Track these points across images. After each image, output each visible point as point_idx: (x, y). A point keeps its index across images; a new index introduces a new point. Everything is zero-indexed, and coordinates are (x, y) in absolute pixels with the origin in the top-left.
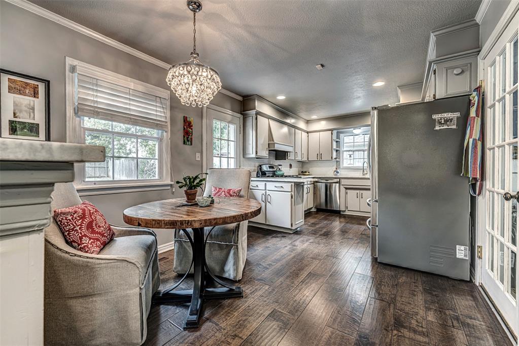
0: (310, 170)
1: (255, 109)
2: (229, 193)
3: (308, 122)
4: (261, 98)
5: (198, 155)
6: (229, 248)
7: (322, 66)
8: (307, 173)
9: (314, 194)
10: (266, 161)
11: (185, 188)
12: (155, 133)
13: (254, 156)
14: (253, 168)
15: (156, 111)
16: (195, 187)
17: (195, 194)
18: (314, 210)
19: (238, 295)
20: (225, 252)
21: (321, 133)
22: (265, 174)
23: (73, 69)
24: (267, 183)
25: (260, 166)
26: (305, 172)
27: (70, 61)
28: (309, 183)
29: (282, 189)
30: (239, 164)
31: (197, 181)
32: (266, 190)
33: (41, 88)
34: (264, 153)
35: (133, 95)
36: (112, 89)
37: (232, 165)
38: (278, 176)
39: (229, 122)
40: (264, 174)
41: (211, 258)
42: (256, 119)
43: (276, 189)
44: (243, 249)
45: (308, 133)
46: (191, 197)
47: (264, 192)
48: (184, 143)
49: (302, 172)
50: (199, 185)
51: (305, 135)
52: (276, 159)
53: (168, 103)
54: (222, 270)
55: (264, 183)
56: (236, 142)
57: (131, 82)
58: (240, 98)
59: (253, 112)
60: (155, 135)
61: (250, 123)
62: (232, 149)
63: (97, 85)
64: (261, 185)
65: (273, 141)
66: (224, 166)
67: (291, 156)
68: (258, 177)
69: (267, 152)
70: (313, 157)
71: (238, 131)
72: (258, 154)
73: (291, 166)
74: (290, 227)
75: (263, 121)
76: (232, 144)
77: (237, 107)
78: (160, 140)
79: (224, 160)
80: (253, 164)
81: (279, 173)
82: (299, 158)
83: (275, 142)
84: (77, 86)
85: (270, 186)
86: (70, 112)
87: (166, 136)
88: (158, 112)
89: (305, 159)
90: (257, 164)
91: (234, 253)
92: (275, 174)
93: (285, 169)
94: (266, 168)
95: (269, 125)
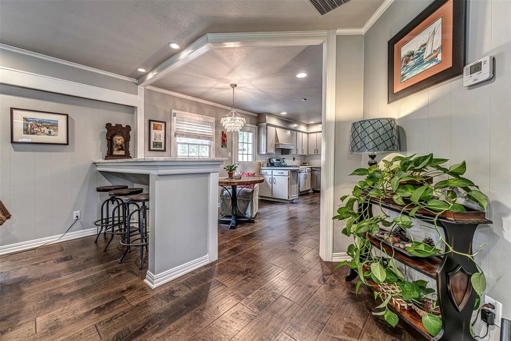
0: (310, 161)
1: (265, 122)
2: (248, 175)
3: (308, 126)
4: (270, 114)
5: (230, 153)
6: (248, 201)
7: (305, 99)
8: (307, 164)
9: (311, 179)
10: (274, 156)
11: (228, 171)
12: (207, 142)
13: (265, 153)
14: (265, 161)
15: (209, 130)
16: (233, 170)
17: (232, 174)
18: (311, 191)
19: (253, 222)
20: (246, 204)
21: (318, 134)
22: (274, 165)
23: (175, 115)
24: (273, 171)
25: (270, 159)
26: (306, 163)
27: (173, 111)
28: (306, 171)
29: (283, 175)
30: (254, 158)
31: (233, 168)
32: (272, 175)
33: (163, 125)
34: (272, 151)
35: (198, 123)
36: (189, 122)
37: (250, 160)
38: (281, 166)
39: (249, 132)
40: (272, 165)
41: (240, 205)
42: (267, 128)
43: (279, 174)
44: (255, 203)
45: (308, 133)
46: (231, 175)
47: (271, 176)
48: (222, 147)
49: (304, 163)
50: (234, 169)
51: (305, 135)
52: (282, 154)
53: (214, 125)
54: (245, 214)
55: (271, 171)
56: (253, 144)
57: (197, 116)
58: (256, 115)
59: (265, 124)
60: (207, 144)
61: (262, 131)
62: (250, 149)
63: (183, 121)
64: (269, 172)
65: (278, 142)
66: (245, 160)
67: (294, 152)
68: (267, 166)
69: (274, 150)
70: (312, 152)
71: (255, 137)
72: (268, 152)
73: (294, 159)
74: (287, 199)
75: (271, 130)
76: (250, 146)
77: (254, 121)
78: (210, 146)
79: (245, 156)
80: (265, 158)
81: (283, 164)
82: (300, 153)
83: (280, 143)
84: (175, 123)
85: (275, 172)
86: (173, 134)
87: (213, 143)
88: (210, 131)
89: (305, 153)
90: (268, 158)
91: (251, 204)
92: (280, 165)
93: (288, 161)
94: (274, 160)
95: (276, 131)
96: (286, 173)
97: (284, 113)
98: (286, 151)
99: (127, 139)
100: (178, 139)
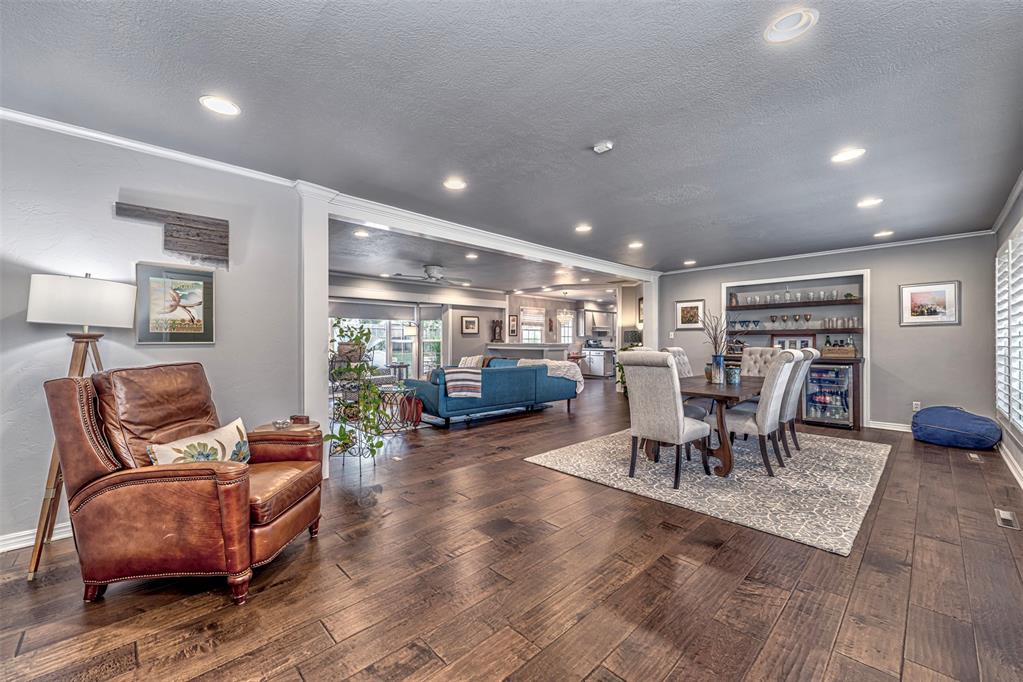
4: (588, 301)
5: (555, 336)
10: (592, 338)
12: (539, 328)
13: (583, 335)
14: (583, 343)
24: (591, 352)
25: (588, 341)
27: (521, 307)
29: (599, 355)
30: (575, 341)
32: (590, 355)
34: (590, 334)
35: (535, 314)
36: (530, 314)
37: (571, 342)
38: (598, 348)
40: (590, 346)
42: (585, 313)
43: (596, 355)
48: (550, 329)
52: (599, 337)
53: (545, 314)
56: (573, 328)
57: (535, 309)
58: (575, 303)
59: (583, 309)
61: (581, 315)
62: (571, 332)
63: (527, 314)
64: (587, 353)
67: (611, 335)
68: (586, 348)
69: (592, 333)
71: (574, 321)
72: (586, 335)
73: (611, 341)
75: (589, 315)
76: (570, 329)
78: (542, 331)
79: (567, 339)
80: (583, 340)
81: (600, 345)
83: (597, 326)
85: (593, 353)
86: (521, 324)
87: (544, 329)
88: (542, 319)
90: (585, 341)
92: (598, 346)
93: (605, 343)
94: (591, 342)
95: (593, 315)
96: (602, 353)
97: (600, 300)
98: (603, 334)
99: (501, 329)
100: (524, 327)
